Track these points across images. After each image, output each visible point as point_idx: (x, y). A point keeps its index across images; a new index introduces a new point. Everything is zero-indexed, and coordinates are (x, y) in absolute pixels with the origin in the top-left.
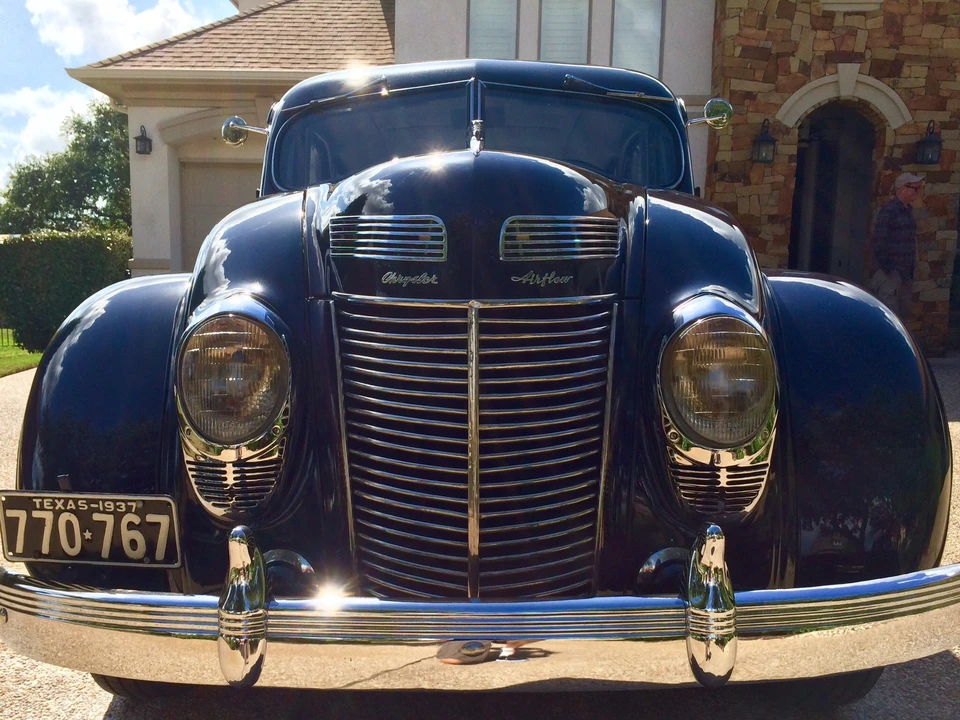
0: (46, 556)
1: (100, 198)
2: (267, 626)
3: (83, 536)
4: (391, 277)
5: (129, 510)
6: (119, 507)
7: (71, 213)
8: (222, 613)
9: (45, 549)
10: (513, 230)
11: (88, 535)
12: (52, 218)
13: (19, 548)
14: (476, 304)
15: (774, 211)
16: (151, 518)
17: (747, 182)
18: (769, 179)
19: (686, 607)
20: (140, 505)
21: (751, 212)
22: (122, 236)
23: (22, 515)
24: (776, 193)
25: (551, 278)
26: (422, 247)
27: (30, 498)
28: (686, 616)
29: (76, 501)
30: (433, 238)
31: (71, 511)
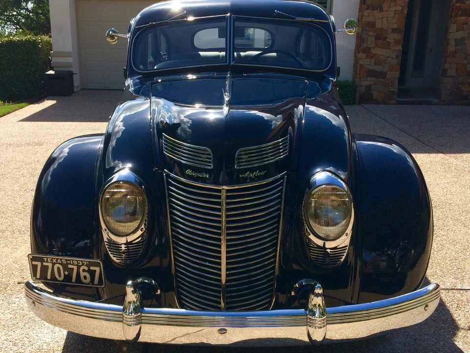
0: (49, 280)
1: (30, 3)
2: (142, 320)
3: (64, 273)
4: (189, 172)
5: (83, 264)
6: (79, 263)
7: (14, 11)
8: (124, 314)
9: (49, 277)
10: (241, 155)
11: (66, 273)
12: (4, 15)
13: (38, 276)
14: (225, 187)
15: (395, 26)
16: (92, 268)
17: (381, 10)
18: (393, 9)
19: (307, 315)
20: (88, 263)
21: (383, 27)
22: (46, 38)
23: (39, 264)
24: (397, 16)
25: (257, 173)
26: (202, 161)
27: (42, 257)
28: (307, 319)
29: (61, 260)
30: (207, 158)
31: (59, 263)
